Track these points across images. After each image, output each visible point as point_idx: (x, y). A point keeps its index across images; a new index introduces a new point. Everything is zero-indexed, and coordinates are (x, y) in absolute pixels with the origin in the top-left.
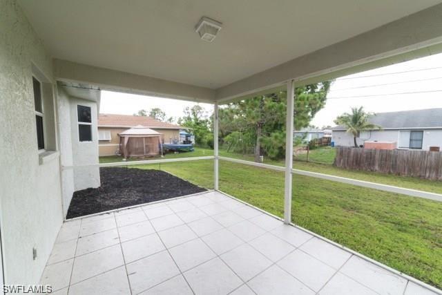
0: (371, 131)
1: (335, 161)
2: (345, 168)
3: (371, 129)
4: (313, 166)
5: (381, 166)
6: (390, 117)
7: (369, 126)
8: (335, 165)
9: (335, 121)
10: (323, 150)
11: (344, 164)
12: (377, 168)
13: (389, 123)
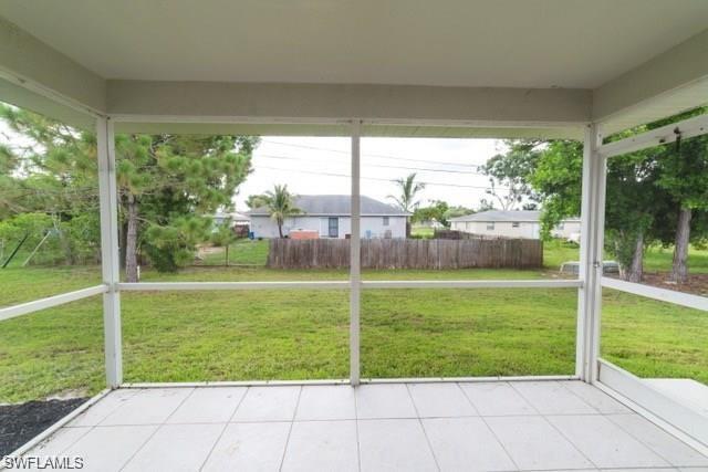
0: (295, 217)
1: (269, 261)
2: (282, 268)
3: (296, 214)
4: (239, 272)
5: (319, 260)
6: (311, 201)
7: (293, 211)
8: (268, 266)
9: (246, 202)
10: (240, 245)
11: (280, 262)
12: (315, 262)
13: (310, 208)
